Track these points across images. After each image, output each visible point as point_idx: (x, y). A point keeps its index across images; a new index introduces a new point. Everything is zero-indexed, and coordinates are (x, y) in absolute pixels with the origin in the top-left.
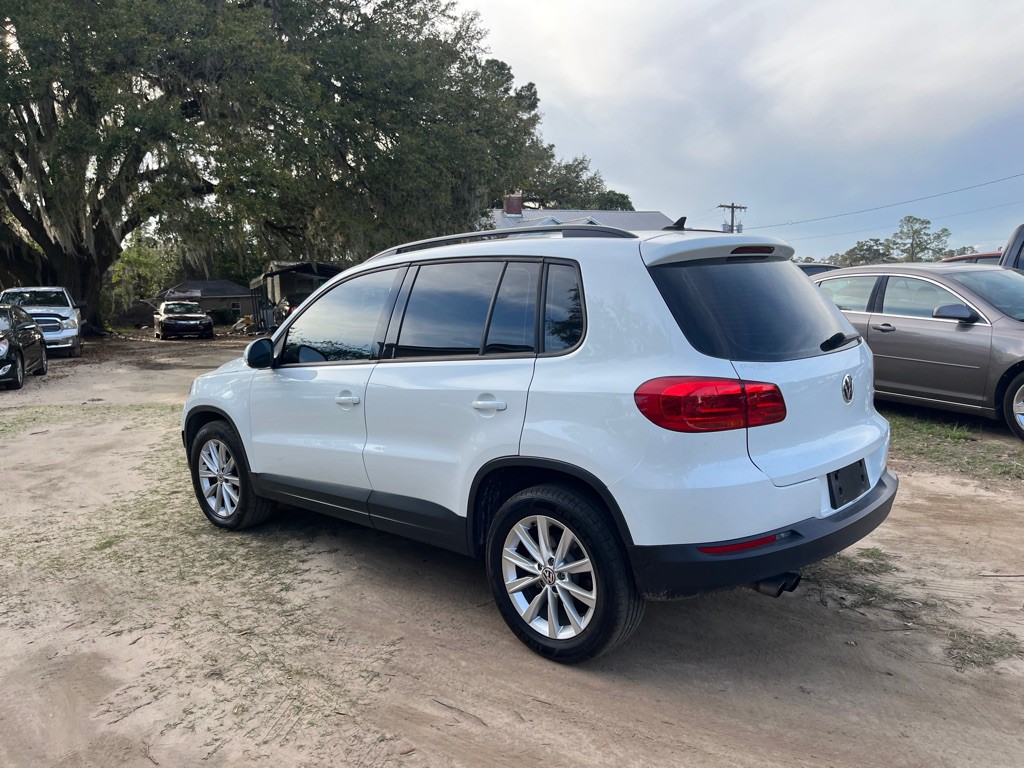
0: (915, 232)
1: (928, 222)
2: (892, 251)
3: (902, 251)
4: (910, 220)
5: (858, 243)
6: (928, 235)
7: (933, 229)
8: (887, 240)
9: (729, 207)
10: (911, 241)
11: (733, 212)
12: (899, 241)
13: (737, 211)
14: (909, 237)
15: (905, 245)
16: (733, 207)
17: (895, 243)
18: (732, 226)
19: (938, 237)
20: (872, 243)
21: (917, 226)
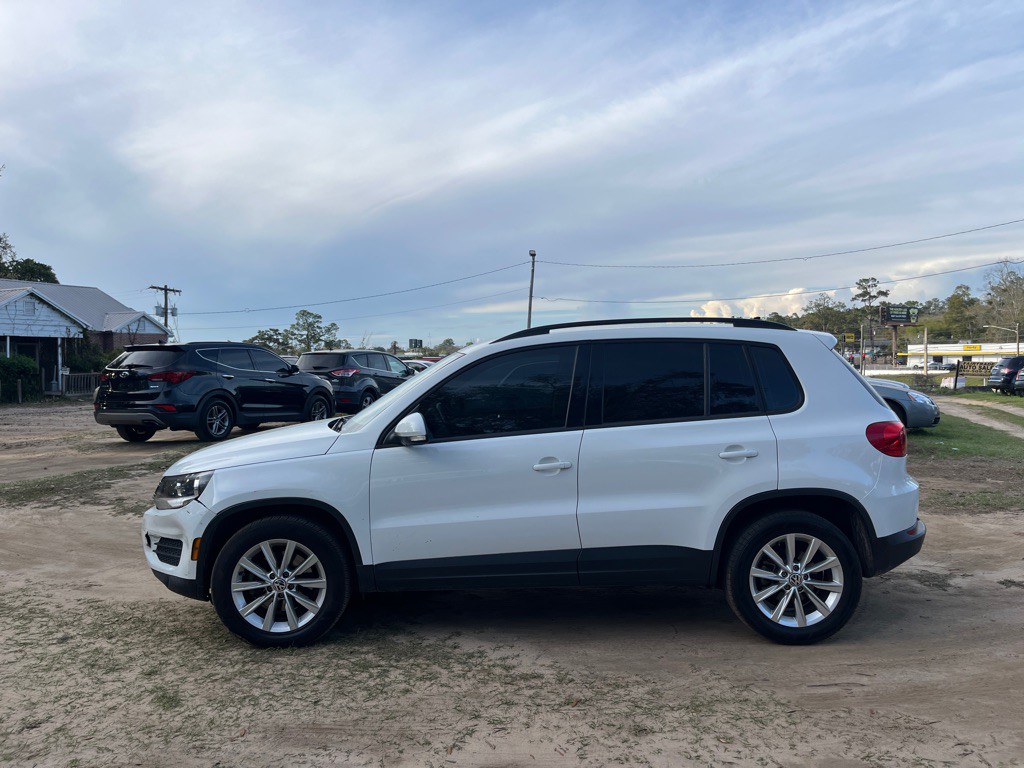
0: (310, 325)
1: (320, 317)
2: (290, 341)
3: (299, 341)
4: (304, 313)
5: (259, 332)
6: (319, 328)
7: (324, 324)
8: (286, 331)
9: (162, 289)
10: (306, 332)
11: (166, 294)
12: (296, 332)
13: (171, 295)
14: (304, 329)
15: (302, 335)
16: (166, 290)
17: (293, 334)
18: (166, 308)
19: (328, 330)
20: (272, 333)
21: (311, 320)
